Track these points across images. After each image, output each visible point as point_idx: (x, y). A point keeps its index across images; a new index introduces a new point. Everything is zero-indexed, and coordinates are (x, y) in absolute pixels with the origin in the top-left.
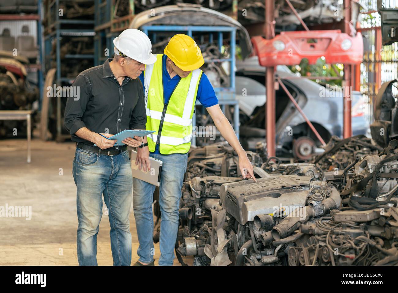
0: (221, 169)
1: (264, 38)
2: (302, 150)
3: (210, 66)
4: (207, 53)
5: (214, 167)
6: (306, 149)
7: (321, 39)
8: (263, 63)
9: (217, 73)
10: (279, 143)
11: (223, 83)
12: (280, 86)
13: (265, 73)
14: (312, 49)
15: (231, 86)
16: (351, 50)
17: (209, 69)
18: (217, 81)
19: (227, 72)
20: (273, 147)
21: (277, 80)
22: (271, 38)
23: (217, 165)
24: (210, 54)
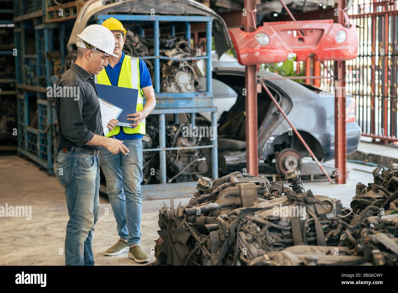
0: (290, 225)
1: (243, 29)
2: (287, 164)
3: (182, 65)
4: (178, 50)
5: (280, 223)
6: (292, 163)
7: (311, 30)
8: (243, 62)
9: (190, 74)
10: (262, 157)
11: (197, 87)
12: (263, 89)
13: (246, 73)
14: (301, 42)
15: (207, 90)
16: (345, 43)
17: (181, 69)
18: (191, 84)
19: (203, 73)
20: (255, 162)
21: (259, 81)
22: (253, 30)
23: (284, 220)
24: (181, 50)
